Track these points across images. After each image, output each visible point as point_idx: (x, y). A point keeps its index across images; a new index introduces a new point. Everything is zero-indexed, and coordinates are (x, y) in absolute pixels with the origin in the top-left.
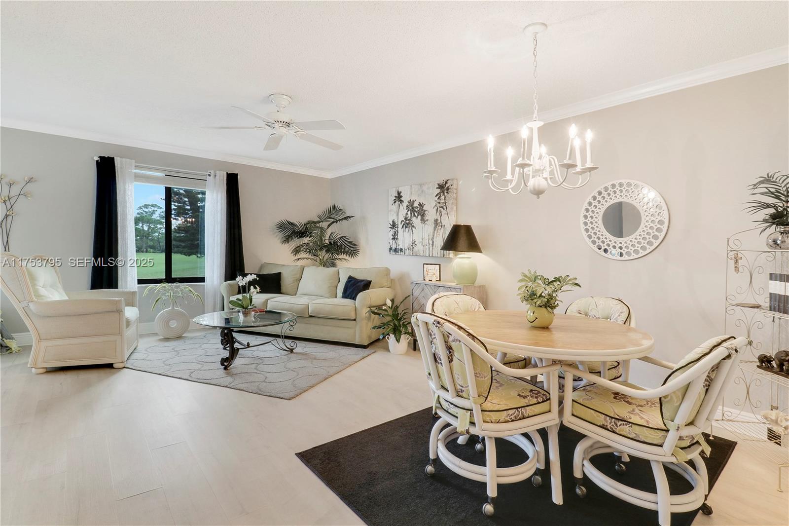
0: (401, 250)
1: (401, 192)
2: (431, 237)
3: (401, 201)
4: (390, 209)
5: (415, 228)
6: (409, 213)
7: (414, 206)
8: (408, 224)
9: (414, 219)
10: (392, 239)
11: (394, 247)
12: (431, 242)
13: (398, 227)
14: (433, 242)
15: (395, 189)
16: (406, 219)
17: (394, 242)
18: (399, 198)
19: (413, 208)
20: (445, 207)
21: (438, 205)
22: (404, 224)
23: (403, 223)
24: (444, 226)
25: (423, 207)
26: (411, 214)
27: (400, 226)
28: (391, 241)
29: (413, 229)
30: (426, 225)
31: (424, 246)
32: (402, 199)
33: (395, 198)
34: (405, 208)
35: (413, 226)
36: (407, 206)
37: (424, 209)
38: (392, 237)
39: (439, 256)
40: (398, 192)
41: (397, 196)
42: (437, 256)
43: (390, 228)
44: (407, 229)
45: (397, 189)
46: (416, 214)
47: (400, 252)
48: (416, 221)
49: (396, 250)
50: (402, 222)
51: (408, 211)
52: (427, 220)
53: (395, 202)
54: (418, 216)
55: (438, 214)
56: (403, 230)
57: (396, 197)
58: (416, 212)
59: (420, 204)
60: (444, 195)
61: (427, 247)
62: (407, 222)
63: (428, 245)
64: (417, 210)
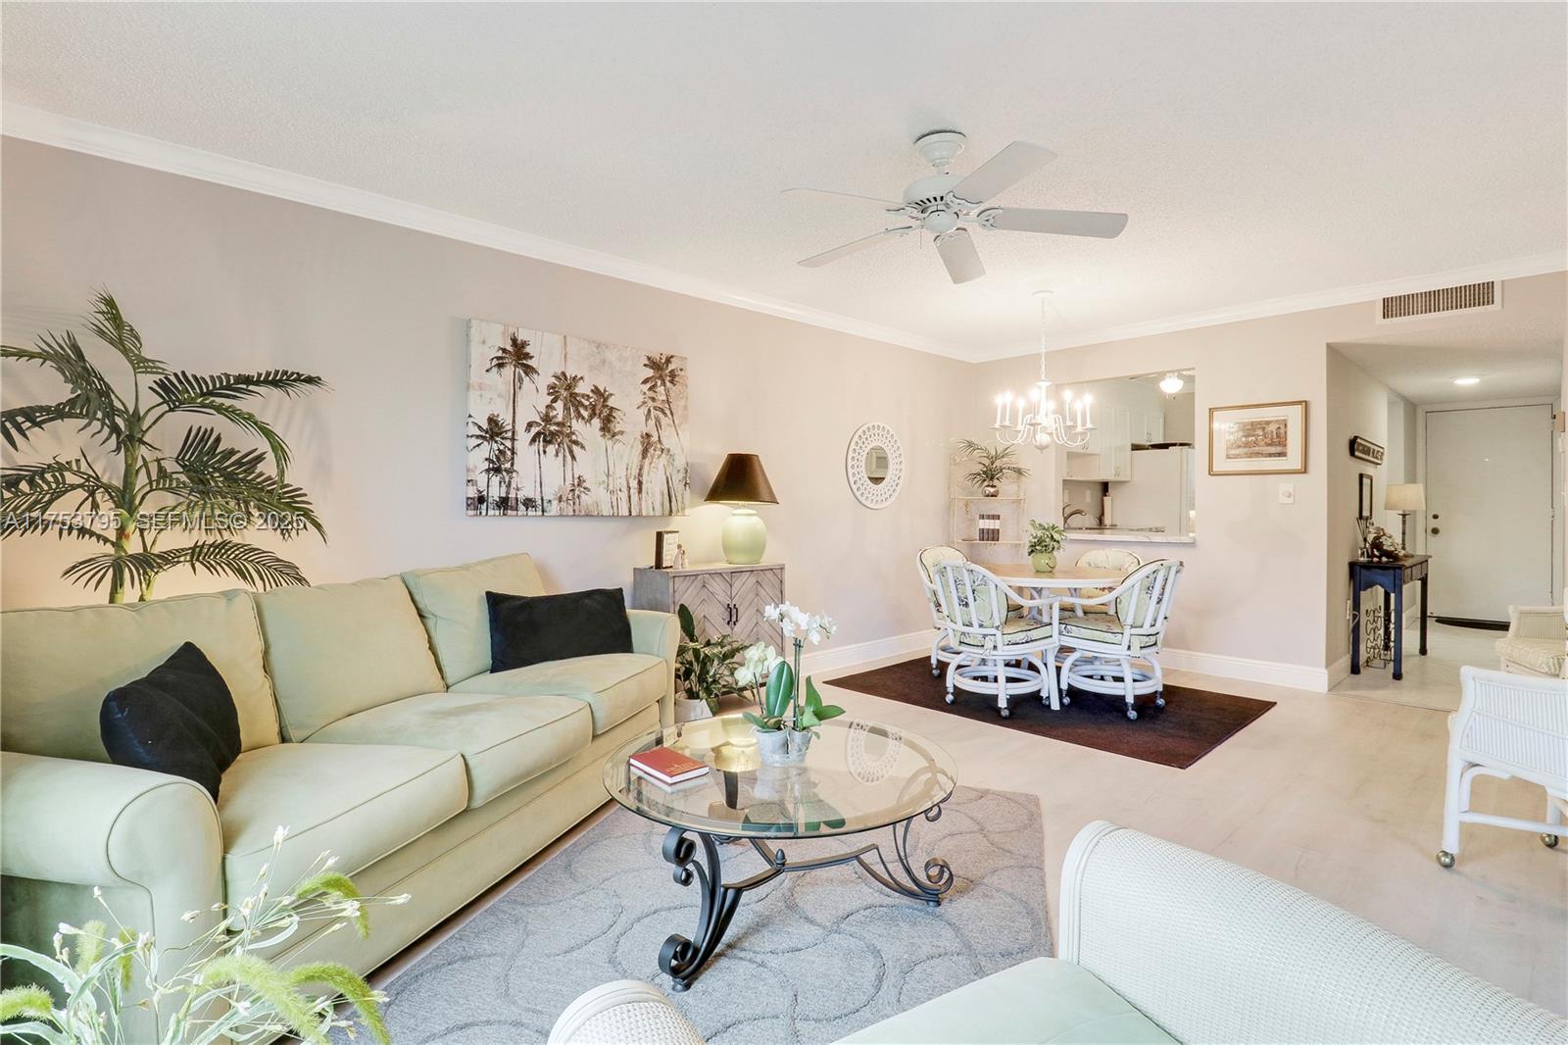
0: (529, 503)
1: (524, 344)
2: (635, 471)
3: (529, 370)
4: (474, 379)
5: (583, 447)
6: (559, 405)
7: (577, 391)
8: (553, 434)
9: (577, 425)
10: (488, 471)
11: (496, 492)
12: (634, 484)
13: (513, 439)
14: (640, 483)
15: (501, 328)
16: (547, 419)
17: (495, 480)
18: (518, 354)
19: (573, 396)
20: (668, 412)
21: (650, 403)
22: (538, 434)
23: (534, 430)
24: (669, 450)
25: (605, 400)
26: (566, 408)
27: (523, 438)
28: (482, 479)
29: (574, 447)
30: (618, 446)
31: (612, 492)
32: (529, 362)
33: (500, 354)
34: (544, 390)
35: (576, 443)
36: (552, 387)
37: (611, 403)
38: (486, 465)
39: (658, 512)
40: (514, 341)
41: (509, 348)
42: (652, 514)
43: (478, 437)
44: (551, 449)
45: (511, 330)
46: (585, 414)
47: (522, 507)
48: (587, 431)
49: (504, 504)
50: (530, 425)
51: (554, 401)
52: (622, 433)
53: (500, 366)
54: (592, 416)
55: (652, 423)
56: (535, 447)
57: (504, 350)
58: (586, 408)
59: (596, 391)
60: (664, 384)
61: (624, 496)
62: (553, 428)
63: (625, 489)
64: (587, 403)
